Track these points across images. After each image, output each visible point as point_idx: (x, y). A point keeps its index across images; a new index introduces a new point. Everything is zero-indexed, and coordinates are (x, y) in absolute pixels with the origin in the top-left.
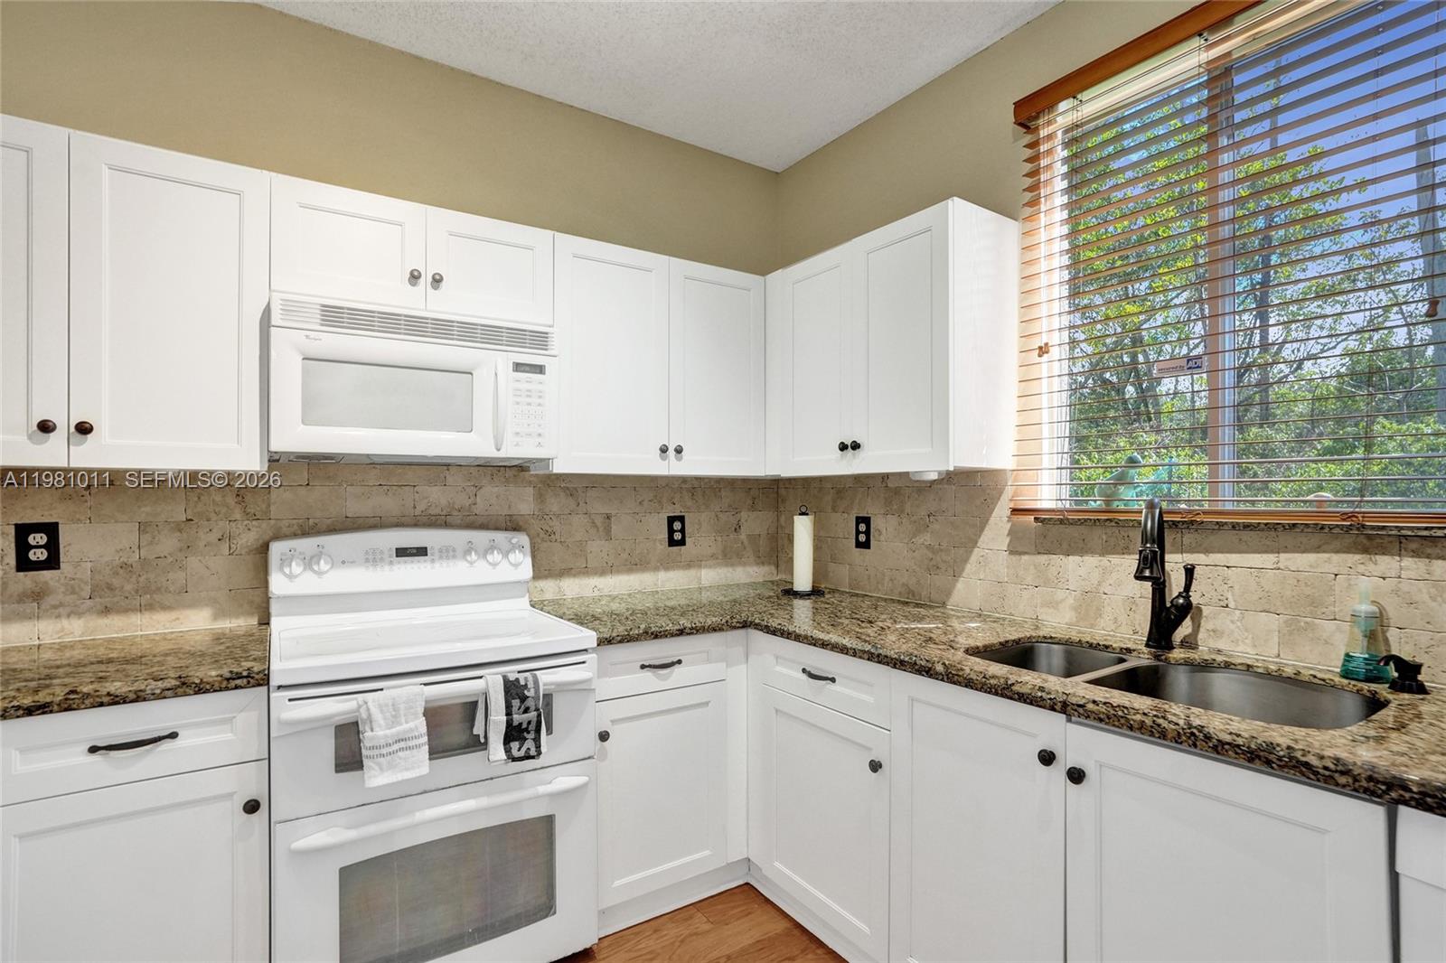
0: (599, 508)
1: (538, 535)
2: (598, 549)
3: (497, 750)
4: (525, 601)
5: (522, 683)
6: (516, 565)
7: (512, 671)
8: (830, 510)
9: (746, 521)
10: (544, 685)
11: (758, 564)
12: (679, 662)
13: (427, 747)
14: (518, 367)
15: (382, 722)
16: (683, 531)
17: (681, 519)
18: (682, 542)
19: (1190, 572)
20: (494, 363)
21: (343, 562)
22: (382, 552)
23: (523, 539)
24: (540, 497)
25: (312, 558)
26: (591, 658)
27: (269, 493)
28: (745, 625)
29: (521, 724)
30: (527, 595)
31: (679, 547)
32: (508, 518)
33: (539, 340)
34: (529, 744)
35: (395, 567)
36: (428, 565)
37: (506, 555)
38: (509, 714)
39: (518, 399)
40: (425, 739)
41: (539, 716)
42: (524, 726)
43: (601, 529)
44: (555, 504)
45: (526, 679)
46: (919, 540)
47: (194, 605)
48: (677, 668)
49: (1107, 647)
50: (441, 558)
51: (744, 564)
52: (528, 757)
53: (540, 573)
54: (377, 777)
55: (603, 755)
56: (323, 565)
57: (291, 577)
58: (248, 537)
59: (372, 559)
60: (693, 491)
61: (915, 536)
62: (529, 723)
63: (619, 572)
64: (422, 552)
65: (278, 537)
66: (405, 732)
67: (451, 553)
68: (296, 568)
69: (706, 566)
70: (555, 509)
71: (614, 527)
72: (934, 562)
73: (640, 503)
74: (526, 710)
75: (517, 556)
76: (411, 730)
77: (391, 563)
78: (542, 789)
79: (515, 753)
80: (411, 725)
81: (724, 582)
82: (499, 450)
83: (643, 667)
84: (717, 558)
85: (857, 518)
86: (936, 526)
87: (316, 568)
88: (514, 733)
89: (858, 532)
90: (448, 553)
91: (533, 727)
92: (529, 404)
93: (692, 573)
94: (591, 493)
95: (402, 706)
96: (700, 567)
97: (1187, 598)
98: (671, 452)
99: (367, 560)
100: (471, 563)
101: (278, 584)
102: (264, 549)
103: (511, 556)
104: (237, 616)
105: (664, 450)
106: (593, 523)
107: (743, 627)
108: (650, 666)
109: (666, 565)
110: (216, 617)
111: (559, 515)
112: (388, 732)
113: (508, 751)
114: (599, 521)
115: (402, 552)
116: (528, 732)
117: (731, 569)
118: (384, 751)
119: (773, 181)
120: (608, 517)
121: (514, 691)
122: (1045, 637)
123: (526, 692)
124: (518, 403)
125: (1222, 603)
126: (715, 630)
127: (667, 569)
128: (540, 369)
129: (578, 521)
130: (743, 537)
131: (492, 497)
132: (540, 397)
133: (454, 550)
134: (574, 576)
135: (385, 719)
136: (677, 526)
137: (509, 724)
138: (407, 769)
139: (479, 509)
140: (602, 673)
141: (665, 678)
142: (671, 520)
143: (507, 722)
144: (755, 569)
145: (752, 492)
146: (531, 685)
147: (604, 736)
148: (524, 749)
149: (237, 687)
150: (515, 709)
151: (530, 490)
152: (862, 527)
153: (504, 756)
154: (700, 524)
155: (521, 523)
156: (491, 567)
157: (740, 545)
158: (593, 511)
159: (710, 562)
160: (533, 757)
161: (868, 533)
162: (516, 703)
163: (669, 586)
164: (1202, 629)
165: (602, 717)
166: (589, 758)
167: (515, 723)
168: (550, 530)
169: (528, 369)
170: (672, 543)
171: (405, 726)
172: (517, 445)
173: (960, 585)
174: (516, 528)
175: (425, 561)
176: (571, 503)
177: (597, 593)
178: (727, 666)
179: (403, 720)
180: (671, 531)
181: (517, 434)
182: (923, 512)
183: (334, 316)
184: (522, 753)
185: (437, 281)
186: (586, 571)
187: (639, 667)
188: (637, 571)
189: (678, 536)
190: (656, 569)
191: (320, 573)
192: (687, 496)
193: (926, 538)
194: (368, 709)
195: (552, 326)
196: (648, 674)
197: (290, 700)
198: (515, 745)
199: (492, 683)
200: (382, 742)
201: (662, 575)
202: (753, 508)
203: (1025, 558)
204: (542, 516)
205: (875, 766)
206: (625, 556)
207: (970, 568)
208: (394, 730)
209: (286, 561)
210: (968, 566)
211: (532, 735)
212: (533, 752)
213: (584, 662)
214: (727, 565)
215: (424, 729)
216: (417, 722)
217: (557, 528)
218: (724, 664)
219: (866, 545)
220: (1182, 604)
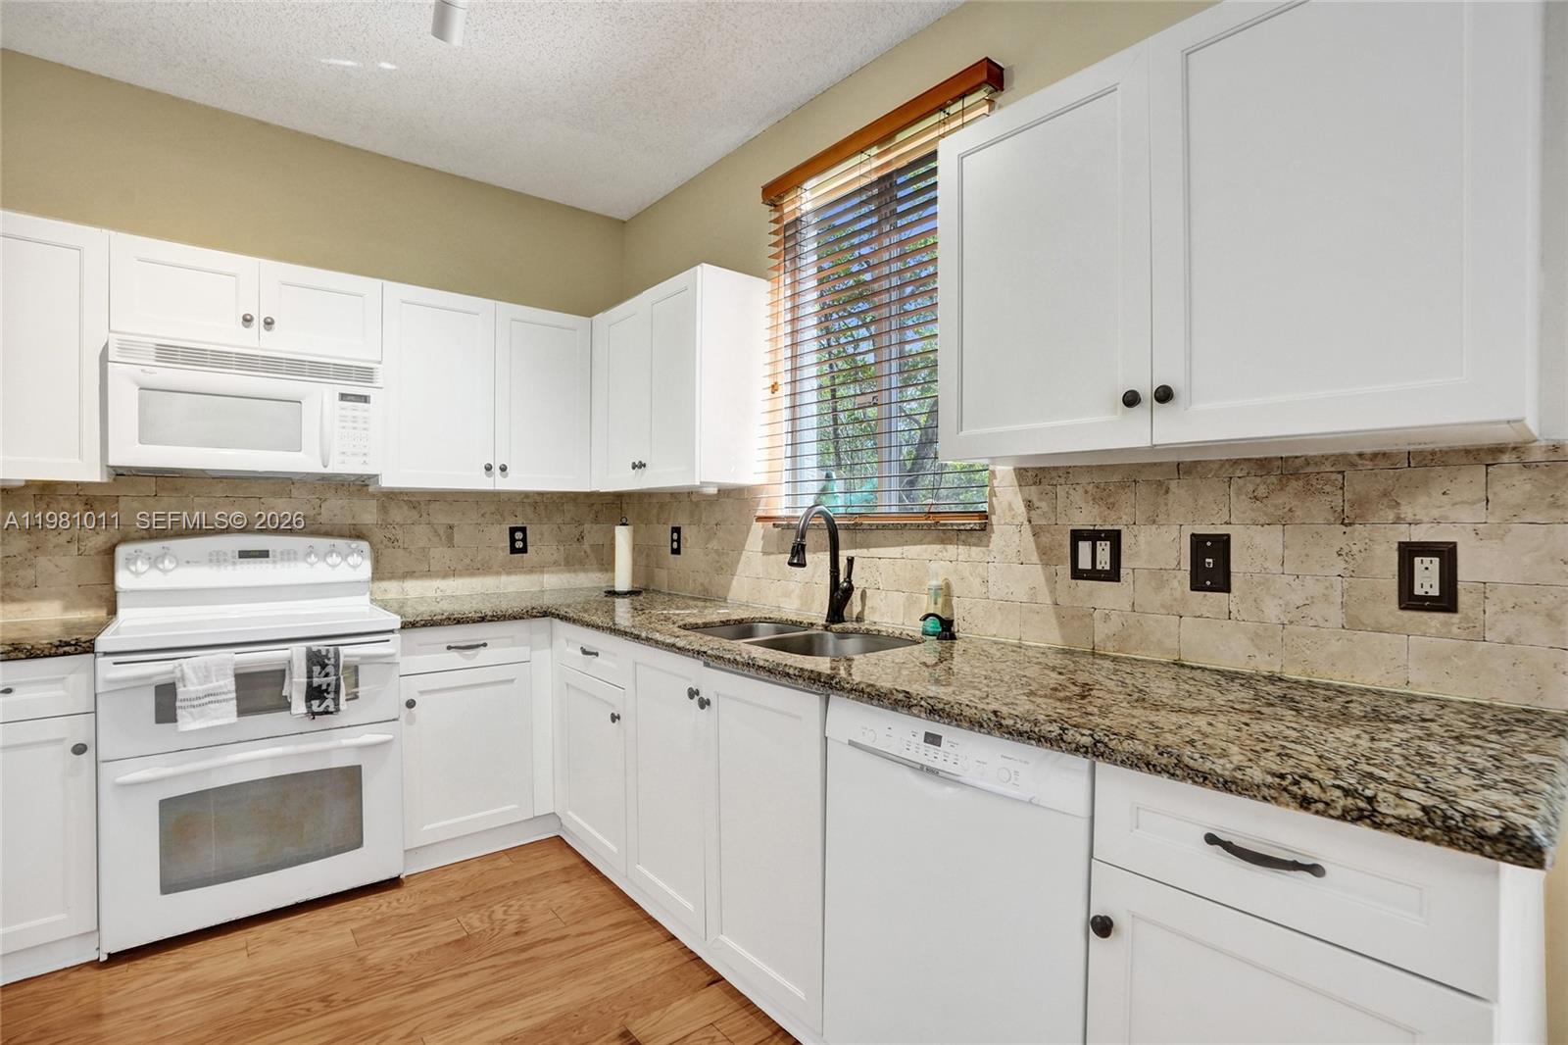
0: (442, 519)
1: (382, 542)
2: (439, 554)
3: (299, 706)
4: (367, 598)
5: (324, 653)
6: (355, 567)
7: (315, 645)
8: (655, 522)
9: (589, 532)
10: (345, 656)
11: (601, 570)
12: (485, 645)
13: (235, 702)
14: (344, 397)
15: (195, 681)
16: (524, 540)
17: (523, 530)
18: (524, 550)
19: (851, 561)
20: (321, 396)
21: (188, 562)
22: (225, 553)
23: (364, 545)
24: (383, 509)
25: (157, 558)
26: (396, 637)
27: (117, 502)
28: (545, 614)
29: (320, 686)
30: (368, 593)
31: (521, 555)
32: (352, 527)
33: (366, 374)
34: (329, 703)
35: (238, 567)
36: (271, 566)
37: (345, 558)
38: (310, 676)
39: (344, 424)
40: (234, 695)
41: (338, 680)
42: (324, 687)
43: (443, 538)
44: (397, 515)
45: (328, 651)
46: (710, 546)
47: (41, 598)
48: (482, 650)
49: (801, 623)
50: (282, 560)
51: (586, 571)
52: (326, 712)
53: (379, 574)
54: (188, 722)
55: (411, 721)
56: (167, 564)
57: (137, 574)
58: (99, 541)
59: (216, 559)
60: (535, 505)
61: (708, 540)
62: (329, 685)
63: (461, 575)
64: (264, 554)
65: (126, 539)
66: (215, 688)
67: (292, 556)
68: (141, 566)
69: (548, 572)
70: (398, 519)
71: (456, 536)
72: (719, 565)
73: (483, 515)
74: (327, 675)
75: (355, 559)
76: (220, 687)
77: (234, 563)
78: (346, 742)
79: (315, 708)
80: (222, 683)
81: (566, 586)
82: (325, 467)
83: (449, 648)
84: (560, 565)
85: (673, 528)
86: (720, 534)
87: (161, 566)
88: (314, 693)
89: (673, 541)
90: (289, 556)
91: (332, 688)
92: (355, 428)
93: (535, 577)
94: (433, 505)
95: (214, 669)
96: (542, 572)
97: (850, 582)
98: (496, 470)
99: (211, 561)
100: (312, 564)
101: (123, 579)
102: (110, 552)
103: (350, 560)
104: (87, 608)
105: (488, 468)
106: (436, 532)
107: (544, 616)
108: (455, 647)
109: (509, 570)
110: (66, 609)
111: (401, 525)
112: (199, 688)
113: (309, 707)
114: (441, 532)
115: (244, 554)
116: (328, 693)
117: (573, 575)
118: (196, 703)
119: (618, 228)
120: (451, 527)
121: (316, 660)
122: (766, 618)
123: (326, 661)
124: (344, 428)
125: (876, 586)
126: (515, 618)
127: (509, 573)
128: (365, 399)
129: (421, 530)
130: (586, 546)
131: (335, 509)
132: (365, 422)
133: (295, 553)
134: (417, 578)
135: (198, 678)
136: (519, 535)
137: (309, 685)
138: (217, 718)
139: (323, 519)
140: (406, 651)
141: (469, 658)
142: (513, 531)
143: (308, 683)
144: (599, 575)
145: (595, 507)
146: (331, 655)
147: (411, 704)
148: (324, 706)
149: (65, 654)
150: (315, 674)
151: (374, 503)
152: (675, 536)
153: (305, 711)
154: (542, 534)
155: (364, 531)
156: (330, 568)
157: (583, 553)
158: (436, 521)
159: (553, 569)
160: (332, 713)
161: (678, 541)
162: (317, 669)
163: (511, 589)
164: (866, 608)
165: (411, 689)
166: (394, 720)
167: (315, 685)
168: (393, 538)
169: (353, 398)
170: (514, 550)
171: (216, 684)
172: (344, 463)
173: (734, 583)
174: (359, 535)
175: (267, 562)
176: (414, 515)
177: (439, 593)
178: (531, 650)
179: (214, 679)
180: (513, 541)
181: (344, 453)
182: (713, 522)
183: (167, 353)
184: (321, 709)
185: (269, 323)
186: (429, 574)
187: (445, 648)
188: (480, 574)
189: (519, 545)
190: (498, 573)
191: (165, 571)
192: (529, 511)
193: (714, 544)
194: (182, 670)
195: (380, 363)
196: (454, 654)
197: (115, 663)
198: (315, 703)
199: (298, 652)
200: (194, 696)
201: (504, 578)
202: (596, 520)
203: (772, 557)
204: (385, 525)
205: (615, 718)
206: (467, 561)
207: (741, 567)
208: (204, 687)
209: (130, 560)
210: (739, 566)
211: (332, 695)
212: (331, 709)
213: (388, 641)
214: (569, 572)
215: (233, 687)
216: (227, 681)
217: (400, 537)
218: (529, 648)
219: (676, 551)
220: (846, 588)
